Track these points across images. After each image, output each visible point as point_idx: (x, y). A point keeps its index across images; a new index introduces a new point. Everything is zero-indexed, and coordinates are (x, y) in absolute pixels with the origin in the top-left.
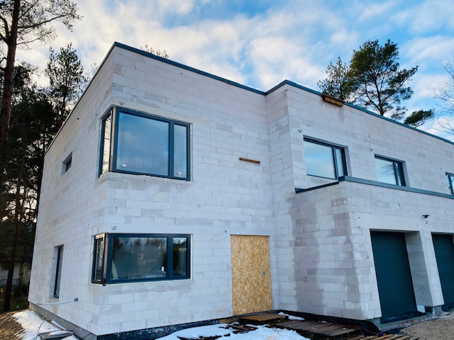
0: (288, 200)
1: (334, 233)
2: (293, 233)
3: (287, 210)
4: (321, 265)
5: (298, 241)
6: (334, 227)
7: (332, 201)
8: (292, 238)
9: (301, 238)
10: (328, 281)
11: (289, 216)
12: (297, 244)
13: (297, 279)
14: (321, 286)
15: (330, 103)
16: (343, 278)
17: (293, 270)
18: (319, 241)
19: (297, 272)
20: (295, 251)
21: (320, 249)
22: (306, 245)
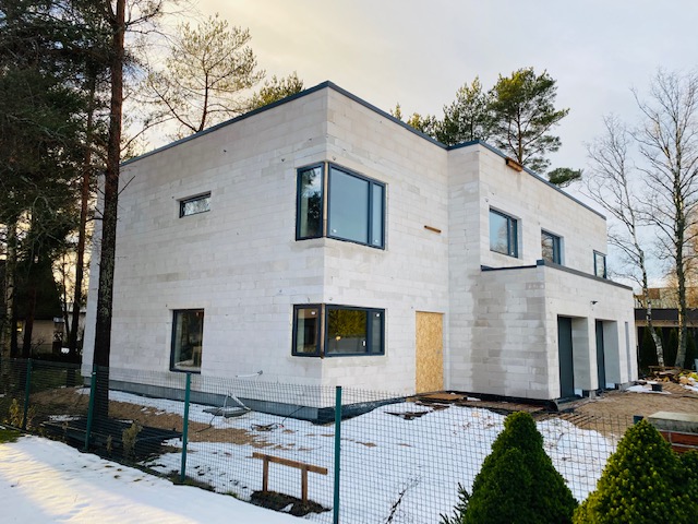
0: (471, 277)
1: (525, 316)
2: (474, 312)
3: (468, 288)
4: (505, 347)
5: (480, 321)
6: (526, 311)
7: (527, 284)
8: (472, 318)
9: (484, 319)
10: (513, 363)
11: (470, 295)
12: (477, 324)
13: (474, 360)
14: (504, 367)
15: (511, 167)
16: (531, 361)
17: (471, 351)
18: (507, 323)
19: (475, 352)
20: (474, 332)
21: (507, 331)
22: (489, 326)
